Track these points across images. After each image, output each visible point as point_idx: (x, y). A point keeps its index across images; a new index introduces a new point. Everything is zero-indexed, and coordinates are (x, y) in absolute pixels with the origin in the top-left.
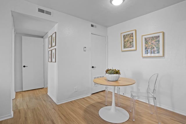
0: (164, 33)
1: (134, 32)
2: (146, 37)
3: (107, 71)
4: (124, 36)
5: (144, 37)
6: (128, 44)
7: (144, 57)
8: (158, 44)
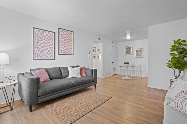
0: (143, 49)
1: (131, 47)
2: (137, 49)
3: (124, 63)
4: (127, 48)
5: (136, 50)
6: (129, 52)
7: (135, 58)
8: (141, 53)
